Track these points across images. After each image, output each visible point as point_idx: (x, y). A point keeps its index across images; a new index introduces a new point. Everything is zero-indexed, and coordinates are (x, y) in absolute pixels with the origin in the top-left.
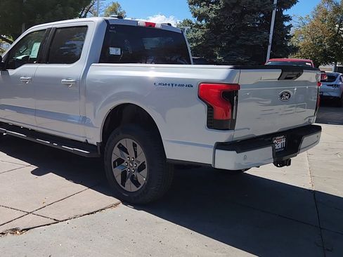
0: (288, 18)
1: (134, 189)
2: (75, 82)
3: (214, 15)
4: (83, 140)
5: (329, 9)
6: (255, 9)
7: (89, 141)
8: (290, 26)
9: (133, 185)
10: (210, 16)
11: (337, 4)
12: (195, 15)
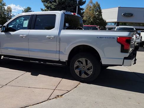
0: (82, 9)
1: (86, 76)
2: (54, 37)
3: (54, 7)
4: (57, 60)
5: (92, 5)
6: (71, 5)
7: (61, 60)
8: (83, 12)
9: (85, 75)
10: (52, 7)
11: (94, 4)
12: (46, 7)
